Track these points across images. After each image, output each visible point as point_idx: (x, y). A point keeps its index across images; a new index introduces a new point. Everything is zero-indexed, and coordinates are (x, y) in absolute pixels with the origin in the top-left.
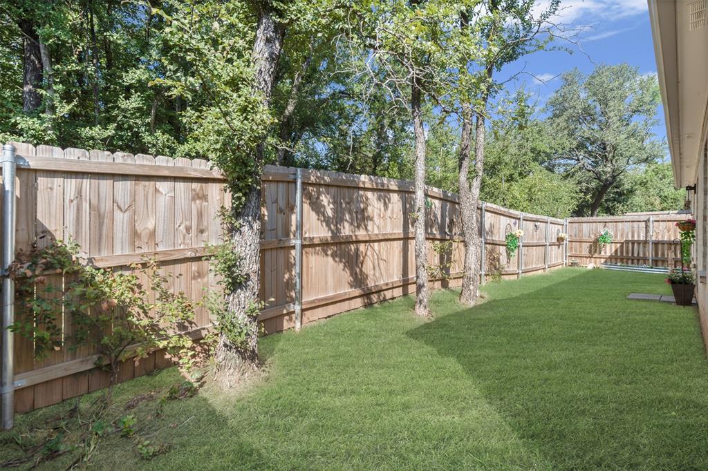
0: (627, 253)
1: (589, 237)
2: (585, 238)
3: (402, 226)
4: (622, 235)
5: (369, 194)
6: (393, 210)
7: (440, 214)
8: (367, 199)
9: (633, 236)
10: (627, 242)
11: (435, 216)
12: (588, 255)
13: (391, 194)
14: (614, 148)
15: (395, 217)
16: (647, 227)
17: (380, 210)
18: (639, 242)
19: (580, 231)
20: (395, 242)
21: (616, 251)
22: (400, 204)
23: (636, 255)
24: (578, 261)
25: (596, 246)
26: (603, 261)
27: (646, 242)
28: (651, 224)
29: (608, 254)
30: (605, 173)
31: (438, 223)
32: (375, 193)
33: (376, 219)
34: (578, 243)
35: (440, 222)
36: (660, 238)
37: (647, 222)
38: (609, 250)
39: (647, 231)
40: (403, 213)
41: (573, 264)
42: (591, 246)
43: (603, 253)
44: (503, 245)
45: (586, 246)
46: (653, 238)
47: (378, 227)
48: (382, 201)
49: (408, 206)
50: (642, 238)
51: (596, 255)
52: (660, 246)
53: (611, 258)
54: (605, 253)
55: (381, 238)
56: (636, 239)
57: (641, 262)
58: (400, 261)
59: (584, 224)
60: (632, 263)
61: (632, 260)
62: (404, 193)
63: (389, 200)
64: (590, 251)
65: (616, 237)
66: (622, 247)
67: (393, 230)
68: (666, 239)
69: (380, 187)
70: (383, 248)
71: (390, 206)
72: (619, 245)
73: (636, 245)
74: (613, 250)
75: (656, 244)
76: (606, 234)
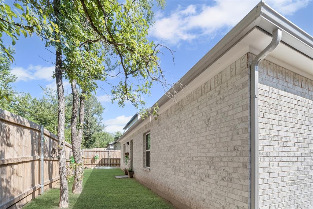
0: (103, 163)
1: (91, 157)
2: (89, 158)
3: (31, 151)
4: (101, 156)
5: (11, 127)
6: (26, 141)
7: (48, 145)
8: (9, 130)
9: (104, 157)
10: (103, 159)
11: (46, 146)
12: (91, 164)
13: (25, 129)
14: (91, 124)
15: (27, 146)
16: (108, 154)
17: (18, 139)
18: (106, 159)
19: (88, 154)
20: (27, 163)
21: (100, 162)
22: (30, 137)
23: (105, 163)
24: (87, 166)
25: (93, 160)
26: (96, 165)
27: (108, 159)
28: (109, 153)
29: (97, 163)
30: (87, 133)
31: (47, 150)
32: (15, 127)
33: (15, 146)
34: (87, 159)
35: (48, 150)
36: (111, 157)
37: (108, 152)
38: (97, 161)
39: (108, 155)
40: (32, 144)
41: (86, 168)
42: (92, 160)
43: (95, 163)
44: (69, 162)
45: (90, 160)
46: (110, 157)
47: (17, 153)
48: (19, 132)
49: (34, 138)
50: (107, 157)
51: (93, 164)
52: (111, 160)
53: (98, 164)
54: (96, 163)
55: (20, 161)
56: (105, 157)
57: (107, 165)
58: (30, 176)
59: (89, 152)
60: (104, 166)
61: (104, 165)
62: (32, 130)
63: (24, 133)
64: (91, 163)
65: (100, 157)
66: (101, 160)
67: (26, 155)
68: (113, 158)
69: (19, 123)
70: (20, 169)
71: (24, 137)
72: (100, 160)
73: (105, 160)
74: (99, 162)
75: (111, 159)
76: (97, 156)
